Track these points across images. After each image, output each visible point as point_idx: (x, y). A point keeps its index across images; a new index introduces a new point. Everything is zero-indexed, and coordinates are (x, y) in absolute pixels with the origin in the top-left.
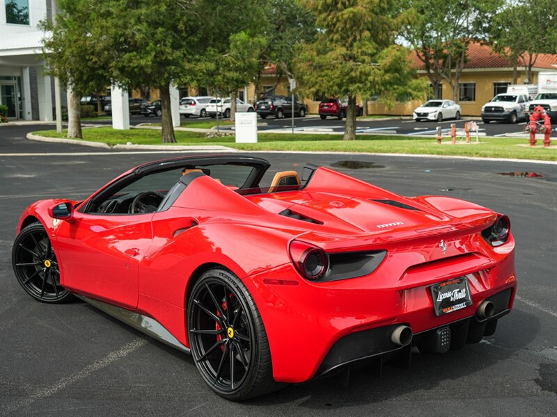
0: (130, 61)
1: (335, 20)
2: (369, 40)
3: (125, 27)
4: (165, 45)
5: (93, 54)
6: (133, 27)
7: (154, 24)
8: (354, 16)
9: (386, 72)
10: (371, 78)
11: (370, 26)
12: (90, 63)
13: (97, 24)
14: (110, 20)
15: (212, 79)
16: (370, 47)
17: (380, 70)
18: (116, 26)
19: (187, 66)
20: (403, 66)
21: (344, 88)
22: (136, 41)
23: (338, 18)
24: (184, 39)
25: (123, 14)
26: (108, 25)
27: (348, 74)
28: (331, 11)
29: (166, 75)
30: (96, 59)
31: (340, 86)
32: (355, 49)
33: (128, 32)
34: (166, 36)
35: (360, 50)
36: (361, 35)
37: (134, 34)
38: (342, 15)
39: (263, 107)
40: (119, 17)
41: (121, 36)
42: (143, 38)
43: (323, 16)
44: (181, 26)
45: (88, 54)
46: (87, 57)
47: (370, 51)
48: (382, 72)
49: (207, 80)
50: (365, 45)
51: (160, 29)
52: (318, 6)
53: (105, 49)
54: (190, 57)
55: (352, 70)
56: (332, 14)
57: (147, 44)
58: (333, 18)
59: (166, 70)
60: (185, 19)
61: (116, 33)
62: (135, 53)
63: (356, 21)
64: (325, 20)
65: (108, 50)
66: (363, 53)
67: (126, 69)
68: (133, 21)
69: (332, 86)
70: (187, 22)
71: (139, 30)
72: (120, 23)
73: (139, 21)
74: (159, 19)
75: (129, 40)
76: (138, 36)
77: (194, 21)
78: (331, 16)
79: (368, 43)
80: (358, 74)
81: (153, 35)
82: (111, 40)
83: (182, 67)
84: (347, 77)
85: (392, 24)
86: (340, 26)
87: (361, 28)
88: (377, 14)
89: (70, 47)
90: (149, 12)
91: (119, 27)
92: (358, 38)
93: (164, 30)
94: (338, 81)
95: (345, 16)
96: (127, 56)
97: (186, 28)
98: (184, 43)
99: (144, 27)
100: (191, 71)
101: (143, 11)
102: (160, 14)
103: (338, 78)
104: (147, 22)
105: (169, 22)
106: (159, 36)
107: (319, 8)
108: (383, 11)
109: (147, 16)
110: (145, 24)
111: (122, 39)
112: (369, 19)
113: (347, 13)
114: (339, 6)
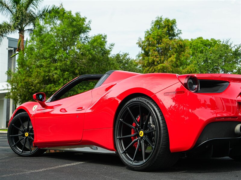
0: (50, 88)
3: (49, 72)
5: (32, 85)
6: (53, 71)
7: (63, 71)
8: (163, 68)
12: (30, 90)
13: (35, 71)
14: (41, 69)
18: (45, 72)
22: (54, 79)
23: (155, 69)
25: (48, 65)
26: (41, 71)
28: (151, 66)
30: (34, 88)
33: (51, 74)
34: (69, 76)
37: (53, 75)
38: (157, 68)
40: (46, 67)
41: (47, 76)
42: (58, 77)
43: (147, 69)
44: (77, 71)
45: (30, 86)
46: (29, 87)
51: (66, 72)
52: (145, 64)
53: (38, 83)
54: (81, 87)
57: (60, 80)
58: (152, 69)
59: (69, 93)
60: (79, 68)
61: (44, 75)
62: (53, 84)
64: (148, 70)
65: (40, 84)
67: (48, 93)
68: (53, 69)
70: (80, 70)
71: (56, 73)
72: (47, 70)
73: (56, 69)
74: (66, 68)
75: (51, 78)
76: (55, 76)
77: (83, 69)
78: (151, 69)
81: (63, 75)
82: (42, 78)
85: (183, 72)
88: (174, 67)
89: (21, 82)
90: (61, 64)
91: (46, 72)
93: (68, 73)
95: (159, 68)
96: (49, 86)
97: (79, 73)
99: (58, 72)
101: (59, 64)
102: (67, 66)
104: (60, 69)
105: (71, 69)
106: (66, 76)
107: (145, 65)
108: (177, 66)
109: (60, 66)
110: (59, 70)
111: (47, 78)
112: (171, 70)
113: (160, 66)
114: (156, 63)
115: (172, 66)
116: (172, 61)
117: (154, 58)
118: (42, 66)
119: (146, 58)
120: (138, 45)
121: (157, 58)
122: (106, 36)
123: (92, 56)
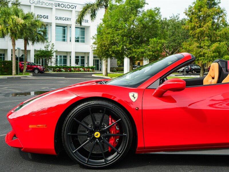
1: (195, 33)
2: (208, 40)
4: (126, 43)
7: (123, 36)
8: (201, 31)
9: (213, 52)
10: (207, 55)
11: (208, 35)
15: (143, 55)
16: (207, 43)
17: (211, 52)
19: (134, 50)
20: (221, 50)
21: (197, 59)
22: (117, 42)
24: (134, 41)
27: (199, 53)
32: (202, 44)
33: (114, 39)
34: (127, 40)
35: (203, 44)
36: (204, 38)
39: (187, 69)
42: (119, 41)
47: (207, 45)
48: (212, 52)
49: (141, 55)
50: (205, 42)
52: (189, 28)
53: (108, 45)
54: (136, 47)
55: (201, 52)
56: (194, 31)
60: (134, 34)
61: (111, 39)
62: (116, 46)
63: (202, 33)
64: (192, 33)
66: (205, 45)
68: (116, 35)
71: (118, 38)
72: (112, 35)
73: (118, 35)
75: (115, 41)
77: (138, 34)
78: (194, 32)
79: (206, 41)
80: (202, 53)
82: (109, 41)
83: (132, 50)
84: (198, 55)
85: (218, 34)
86: (197, 35)
87: (204, 36)
91: (112, 37)
92: (203, 39)
93: (127, 38)
95: (198, 32)
96: (114, 47)
97: (135, 37)
98: (134, 42)
99: (120, 37)
100: (136, 52)
101: (120, 32)
102: (125, 33)
103: (195, 55)
105: (129, 35)
106: (124, 40)
111: (113, 41)
112: (208, 32)
113: (198, 30)
114: (196, 28)
115: (209, 29)
116: (208, 26)
117: (195, 24)
118: (109, 33)
119: (190, 24)
120: (185, 14)
121: (197, 23)
122: (160, 8)
123: (143, 25)
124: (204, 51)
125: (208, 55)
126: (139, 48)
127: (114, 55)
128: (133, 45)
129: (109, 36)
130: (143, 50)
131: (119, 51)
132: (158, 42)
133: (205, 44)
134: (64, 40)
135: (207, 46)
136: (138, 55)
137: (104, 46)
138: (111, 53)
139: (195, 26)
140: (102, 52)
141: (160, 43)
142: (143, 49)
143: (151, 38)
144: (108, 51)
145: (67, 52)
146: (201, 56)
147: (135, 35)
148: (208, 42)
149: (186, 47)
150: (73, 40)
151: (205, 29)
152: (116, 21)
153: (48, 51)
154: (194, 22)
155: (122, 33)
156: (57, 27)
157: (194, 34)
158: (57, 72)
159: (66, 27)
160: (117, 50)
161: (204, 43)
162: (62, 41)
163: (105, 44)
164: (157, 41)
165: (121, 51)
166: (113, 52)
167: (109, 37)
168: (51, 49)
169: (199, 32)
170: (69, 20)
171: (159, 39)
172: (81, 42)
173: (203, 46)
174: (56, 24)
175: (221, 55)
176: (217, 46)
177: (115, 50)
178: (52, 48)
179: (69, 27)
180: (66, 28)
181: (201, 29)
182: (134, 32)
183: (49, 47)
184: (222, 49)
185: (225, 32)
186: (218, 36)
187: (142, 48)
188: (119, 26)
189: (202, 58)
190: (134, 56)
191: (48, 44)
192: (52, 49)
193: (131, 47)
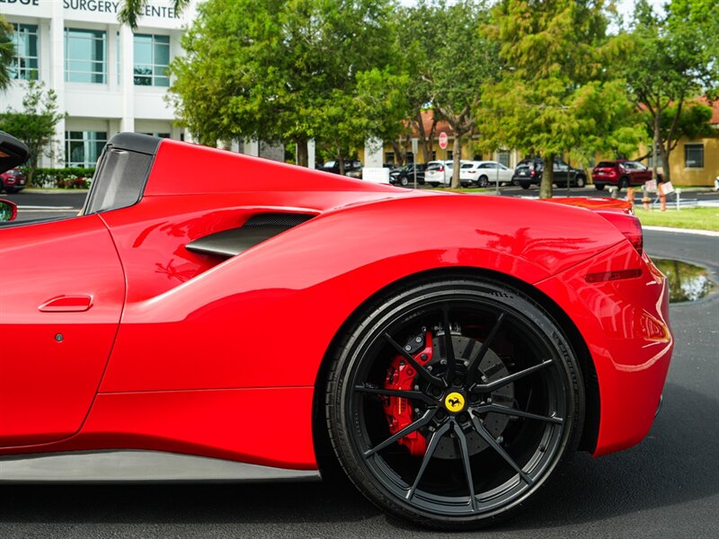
0: (238, 106)
1: (519, 52)
2: (560, 76)
3: (233, 66)
4: (277, 87)
6: (241, 66)
7: (265, 63)
9: (579, 117)
10: (556, 126)
11: (562, 56)
15: (334, 127)
16: (557, 86)
17: (569, 115)
19: (303, 111)
20: (607, 109)
24: (305, 79)
27: (531, 120)
28: (515, 40)
29: (279, 123)
31: (521, 136)
32: (540, 88)
33: (235, 72)
34: (280, 77)
35: (545, 90)
36: (547, 69)
37: (241, 75)
40: (227, 56)
41: (228, 77)
42: (252, 79)
43: (506, 47)
44: (299, 64)
45: (198, 100)
47: (556, 90)
48: (573, 117)
49: (328, 128)
50: (552, 82)
51: (271, 68)
52: (499, 34)
54: (310, 100)
55: (538, 115)
56: (517, 44)
58: (517, 49)
59: (279, 117)
60: (305, 55)
61: (224, 74)
62: (241, 97)
63: (540, 52)
64: (508, 52)
66: (549, 93)
69: (510, 137)
71: (247, 71)
72: (228, 62)
74: (271, 57)
75: (237, 81)
76: (246, 77)
77: (318, 58)
78: (514, 47)
79: (555, 79)
80: (543, 121)
81: (265, 75)
83: (298, 113)
84: (530, 125)
85: (595, 54)
86: (524, 59)
87: (548, 60)
88: (574, 41)
90: (260, 48)
91: (226, 67)
92: (545, 72)
93: (278, 69)
94: (517, 129)
95: (527, 46)
96: (234, 100)
97: (308, 66)
98: (304, 84)
99: (253, 67)
100: (310, 119)
102: (273, 51)
103: (518, 125)
106: (270, 77)
107: (501, 37)
109: (257, 53)
110: (257, 62)
111: (230, 81)
112: (559, 48)
113: (527, 41)
114: (521, 33)
115: (567, 37)
116: (559, 25)
117: (516, 20)
119: (503, 19)
121: (525, 18)
123: (336, 24)
124: (549, 112)
125: (559, 127)
126: (323, 105)
127: (238, 129)
128: (301, 92)
129: (218, 63)
130: (334, 111)
131: (251, 114)
132: (389, 83)
133: (550, 88)
134: (99, 79)
135: (556, 95)
136: (319, 128)
137: (204, 98)
138: (225, 121)
139: (518, 27)
140: (200, 120)
141: (395, 86)
142: (335, 107)
143: (363, 71)
144: (217, 114)
145: (107, 121)
146: (538, 129)
147: (309, 58)
148: (560, 83)
149: (492, 100)
150: (129, 76)
151: (549, 37)
152: (241, 9)
153: (35, 117)
154: (515, 14)
155: (261, 52)
156: (71, 34)
157: (516, 54)
158: (72, 187)
159: (105, 32)
160: (246, 112)
161: (547, 86)
162: (93, 82)
163: (206, 90)
164: (386, 80)
165: (258, 116)
166: (234, 118)
167: (219, 66)
168: (45, 109)
169: (530, 49)
170: (112, 8)
171: (391, 73)
172: (156, 85)
173: (544, 94)
174: (65, 21)
175: (606, 127)
176: (590, 96)
177: (240, 111)
178: (49, 107)
179: (112, 34)
180: (104, 36)
181: (538, 36)
182: (304, 49)
183: (39, 102)
184: (610, 103)
185: (619, 48)
186: (598, 62)
187: (331, 105)
188: (251, 28)
189: (542, 135)
190: (304, 133)
191: (34, 92)
192: (51, 111)
193: (292, 100)
